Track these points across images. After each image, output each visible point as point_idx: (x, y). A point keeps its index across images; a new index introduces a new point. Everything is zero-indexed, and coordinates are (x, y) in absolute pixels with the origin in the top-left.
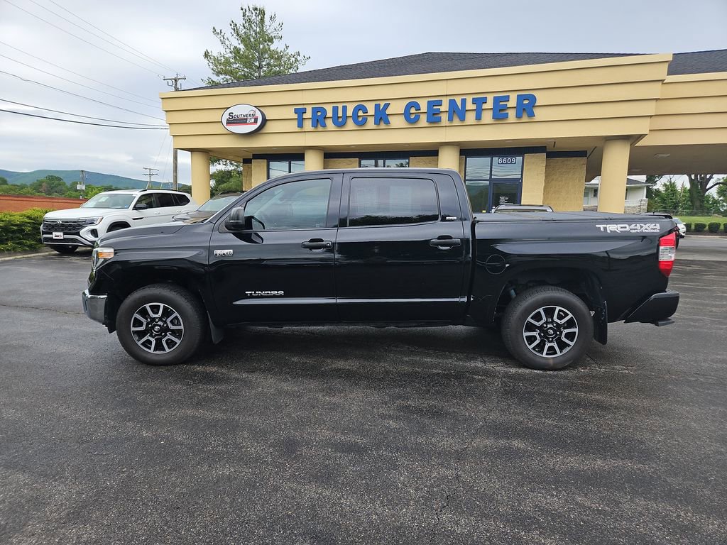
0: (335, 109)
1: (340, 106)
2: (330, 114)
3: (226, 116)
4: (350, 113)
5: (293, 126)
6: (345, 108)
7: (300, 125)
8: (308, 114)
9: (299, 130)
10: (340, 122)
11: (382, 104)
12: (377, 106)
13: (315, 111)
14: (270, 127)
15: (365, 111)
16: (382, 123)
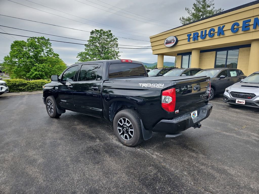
0: (202, 32)
1: (204, 31)
2: (200, 35)
3: (166, 41)
4: (207, 33)
5: (186, 42)
6: (206, 31)
7: (189, 41)
8: (192, 36)
9: (188, 43)
10: (204, 37)
11: (221, 26)
12: (219, 28)
13: (194, 34)
14: (179, 43)
15: (214, 30)
16: (221, 35)
